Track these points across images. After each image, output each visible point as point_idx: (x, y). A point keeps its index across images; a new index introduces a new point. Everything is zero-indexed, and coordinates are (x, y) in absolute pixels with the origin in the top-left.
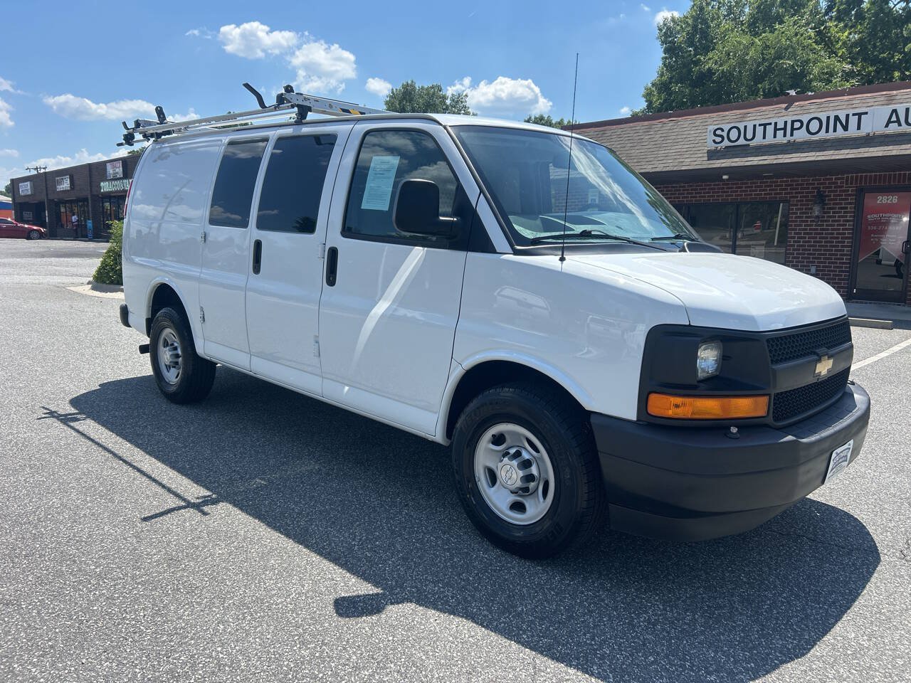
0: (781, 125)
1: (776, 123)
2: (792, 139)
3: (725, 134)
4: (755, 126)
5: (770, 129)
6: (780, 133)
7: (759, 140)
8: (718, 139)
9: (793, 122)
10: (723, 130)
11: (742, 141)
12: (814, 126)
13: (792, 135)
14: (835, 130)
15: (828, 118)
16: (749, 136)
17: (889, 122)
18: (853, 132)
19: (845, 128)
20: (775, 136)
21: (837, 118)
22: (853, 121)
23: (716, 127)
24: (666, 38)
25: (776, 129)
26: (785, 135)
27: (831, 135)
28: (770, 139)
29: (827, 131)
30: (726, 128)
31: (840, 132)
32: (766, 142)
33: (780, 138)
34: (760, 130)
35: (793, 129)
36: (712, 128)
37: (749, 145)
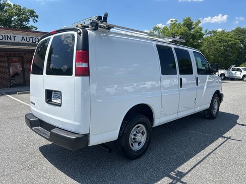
12: (1, 37)
15: (5, 36)
17: (22, 40)
21: (7, 36)
22: (12, 38)
29: (5, 39)
31: (9, 40)
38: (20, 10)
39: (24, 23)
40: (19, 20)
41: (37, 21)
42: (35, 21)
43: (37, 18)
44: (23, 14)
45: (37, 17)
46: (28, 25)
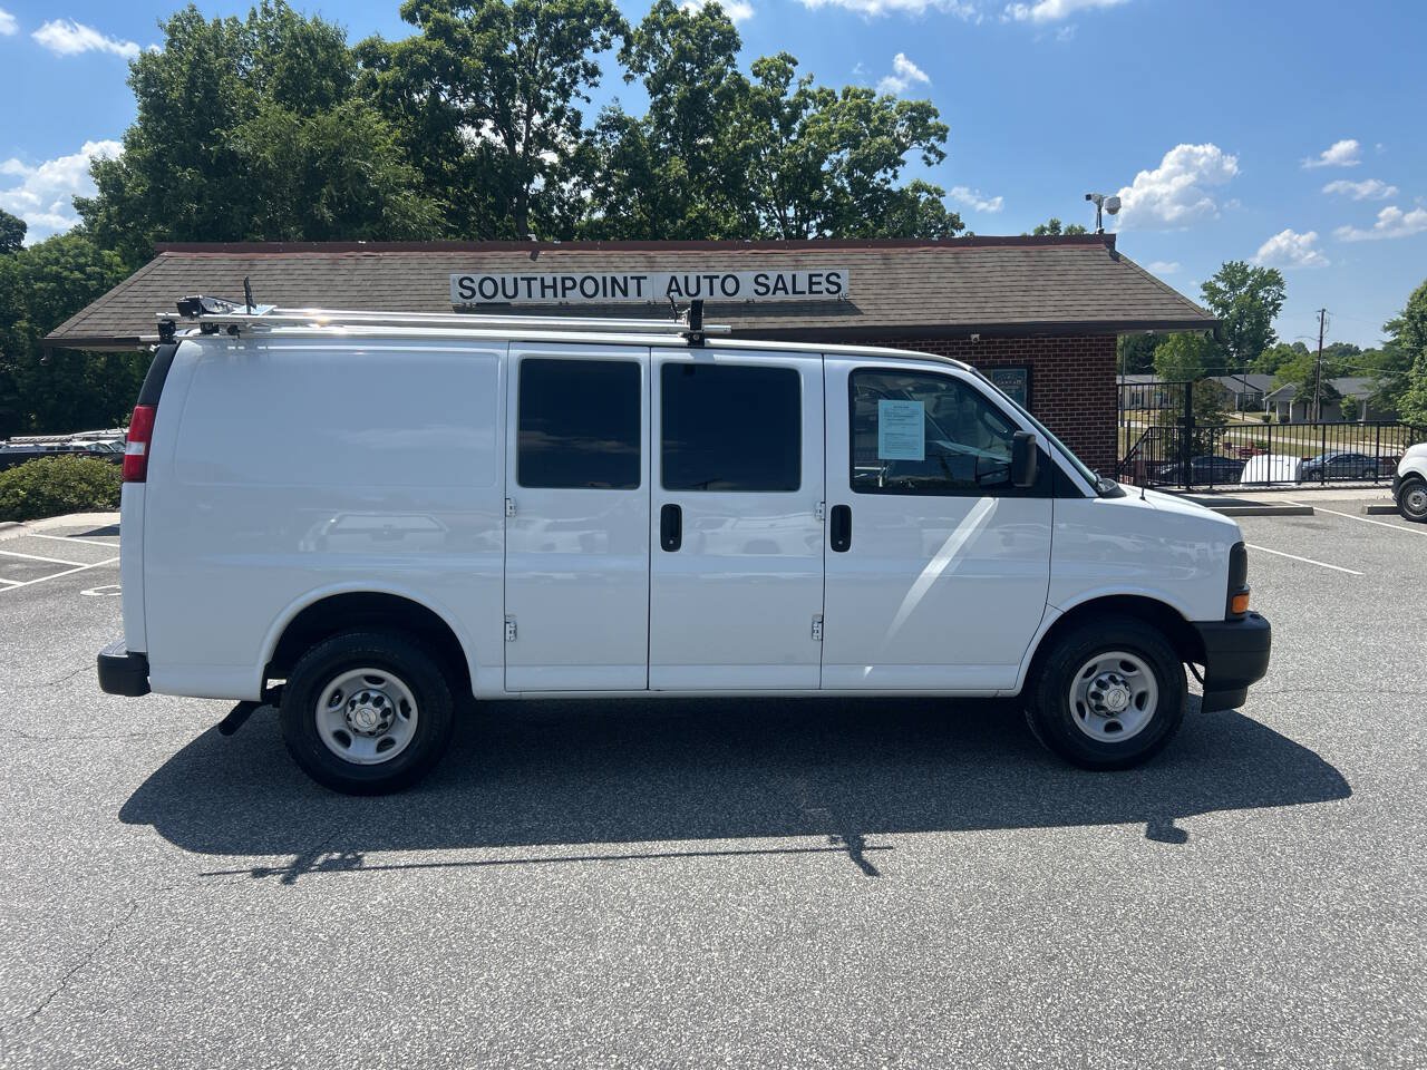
0: (548, 282)
1: (542, 279)
2: (564, 300)
3: (475, 286)
4: (515, 279)
5: (536, 285)
6: (549, 292)
7: (522, 298)
8: (467, 293)
9: (563, 279)
10: (472, 281)
11: (500, 298)
12: (589, 287)
13: (564, 296)
14: (613, 295)
15: (604, 279)
16: (510, 292)
17: (670, 290)
18: (632, 298)
19: (625, 293)
20: (543, 296)
21: (614, 280)
22: (632, 285)
23: (462, 276)
24: (147, 87)
25: (543, 287)
26: (555, 295)
27: (609, 300)
28: (537, 299)
29: (605, 295)
30: (477, 278)
31: (619, 298)
32: (531, 302)
33: (550, 298)
34: (523, 285)
35: (564, 289)
36: (457, 276)
37: (509, 304)
38: (864, 114)
39: (879, 175)
40: (855, 164)
41: (941, 156)
42: (932, 157)
43: (943, 139)
44: (877, 132)
45: (942, 133)
46: (895, 186)
